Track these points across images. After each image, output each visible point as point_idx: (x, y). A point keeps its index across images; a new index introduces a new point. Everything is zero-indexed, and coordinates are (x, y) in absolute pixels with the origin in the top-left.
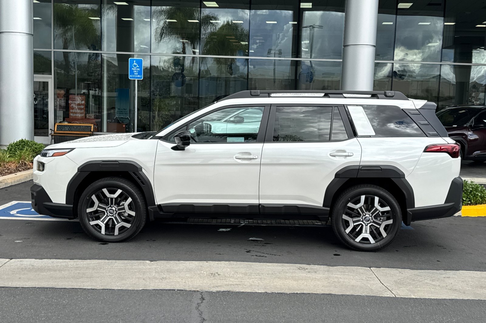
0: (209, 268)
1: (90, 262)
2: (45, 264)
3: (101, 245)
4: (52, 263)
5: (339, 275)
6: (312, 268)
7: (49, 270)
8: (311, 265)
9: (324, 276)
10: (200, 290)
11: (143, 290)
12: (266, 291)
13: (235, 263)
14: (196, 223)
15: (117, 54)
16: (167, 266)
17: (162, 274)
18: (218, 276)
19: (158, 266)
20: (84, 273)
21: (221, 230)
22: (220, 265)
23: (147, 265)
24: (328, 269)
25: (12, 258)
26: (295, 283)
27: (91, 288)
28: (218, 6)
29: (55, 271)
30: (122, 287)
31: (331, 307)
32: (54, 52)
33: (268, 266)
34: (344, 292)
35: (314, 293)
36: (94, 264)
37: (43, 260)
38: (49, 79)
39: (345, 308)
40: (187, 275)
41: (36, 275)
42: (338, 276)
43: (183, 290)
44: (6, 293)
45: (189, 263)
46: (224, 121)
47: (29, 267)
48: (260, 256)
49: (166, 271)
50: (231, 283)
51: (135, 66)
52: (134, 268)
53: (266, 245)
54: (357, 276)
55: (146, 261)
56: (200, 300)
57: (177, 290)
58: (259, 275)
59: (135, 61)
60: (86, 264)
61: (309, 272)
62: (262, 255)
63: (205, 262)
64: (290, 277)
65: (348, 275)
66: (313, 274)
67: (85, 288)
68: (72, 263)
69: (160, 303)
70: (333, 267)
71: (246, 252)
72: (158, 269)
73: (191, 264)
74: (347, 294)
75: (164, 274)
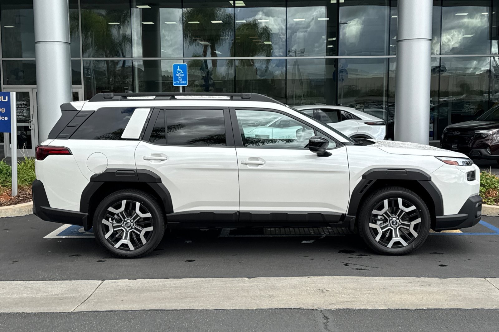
0: (313, 284)
1: (187, 281)
2: (141, 284)
3: (187, 262)
4: (148, 283)
5: (456, 287)
6: (424, 281)
7: (148, 290)
8: (420, 277)
9: (441, 289)
10: (318, 308)
11: (258, 309)
12: (389, 308)
13: (338, 277)
14: (274, 236)
15: (143, 60)
16: (269, 283)
17: (267, 291)
18: (327, 292)
19: (259, 283)
20: (186, 292)
21: (304, 242)
22: (323, 280)
23: (248, 282)
24: (441, 281)
25: (104, 279)
26: (413, 298)
27: (203, 309)
28: (244, 5)
29: (155, 291)
30: (234, 307)
31: (468, 323)
32: (83, 60)
33: (376, 280)
34: (472, 306)
35: (441, 308)
36: (191, 282)
37: (137, 280)
38: (79, 89)
39: (484, 323)
40: (294, 292)
41: (137, 296)
42: (456, 289)
43: (299, 309)
44: (118, 317)
45: (291, 279)
46: (269, 126)
47: (126, 288)
48: (361, 269)
49: (269, 288)
50: (345, 299)
51: (179, 72)
52: (235, 286)
53: (360, 257)
54: (475, 288)
55: (244, 278)
56: (325, 320)
57: (294, 309)
58: (371, 290)
59: (179, 67)
60: (183, 283)
61: (422, 285)
62: (363, 268)
63: (307, 277)
64: (405, 292)
65: (465, 287)
66: (427, 287)
67: (196, 309)
68: (169, 283)
69: (284, 323)
70: (445, 279)
71: (344, 265)
72: (260, 286)
73: (293, 280)
74: (477, 308)
75: (268, 291)
